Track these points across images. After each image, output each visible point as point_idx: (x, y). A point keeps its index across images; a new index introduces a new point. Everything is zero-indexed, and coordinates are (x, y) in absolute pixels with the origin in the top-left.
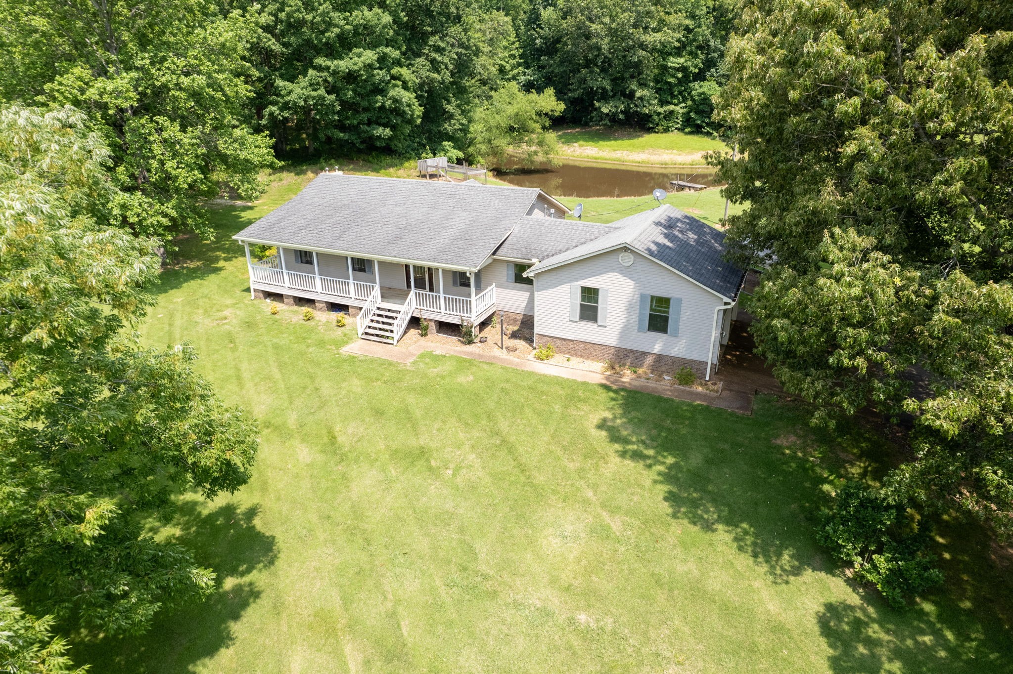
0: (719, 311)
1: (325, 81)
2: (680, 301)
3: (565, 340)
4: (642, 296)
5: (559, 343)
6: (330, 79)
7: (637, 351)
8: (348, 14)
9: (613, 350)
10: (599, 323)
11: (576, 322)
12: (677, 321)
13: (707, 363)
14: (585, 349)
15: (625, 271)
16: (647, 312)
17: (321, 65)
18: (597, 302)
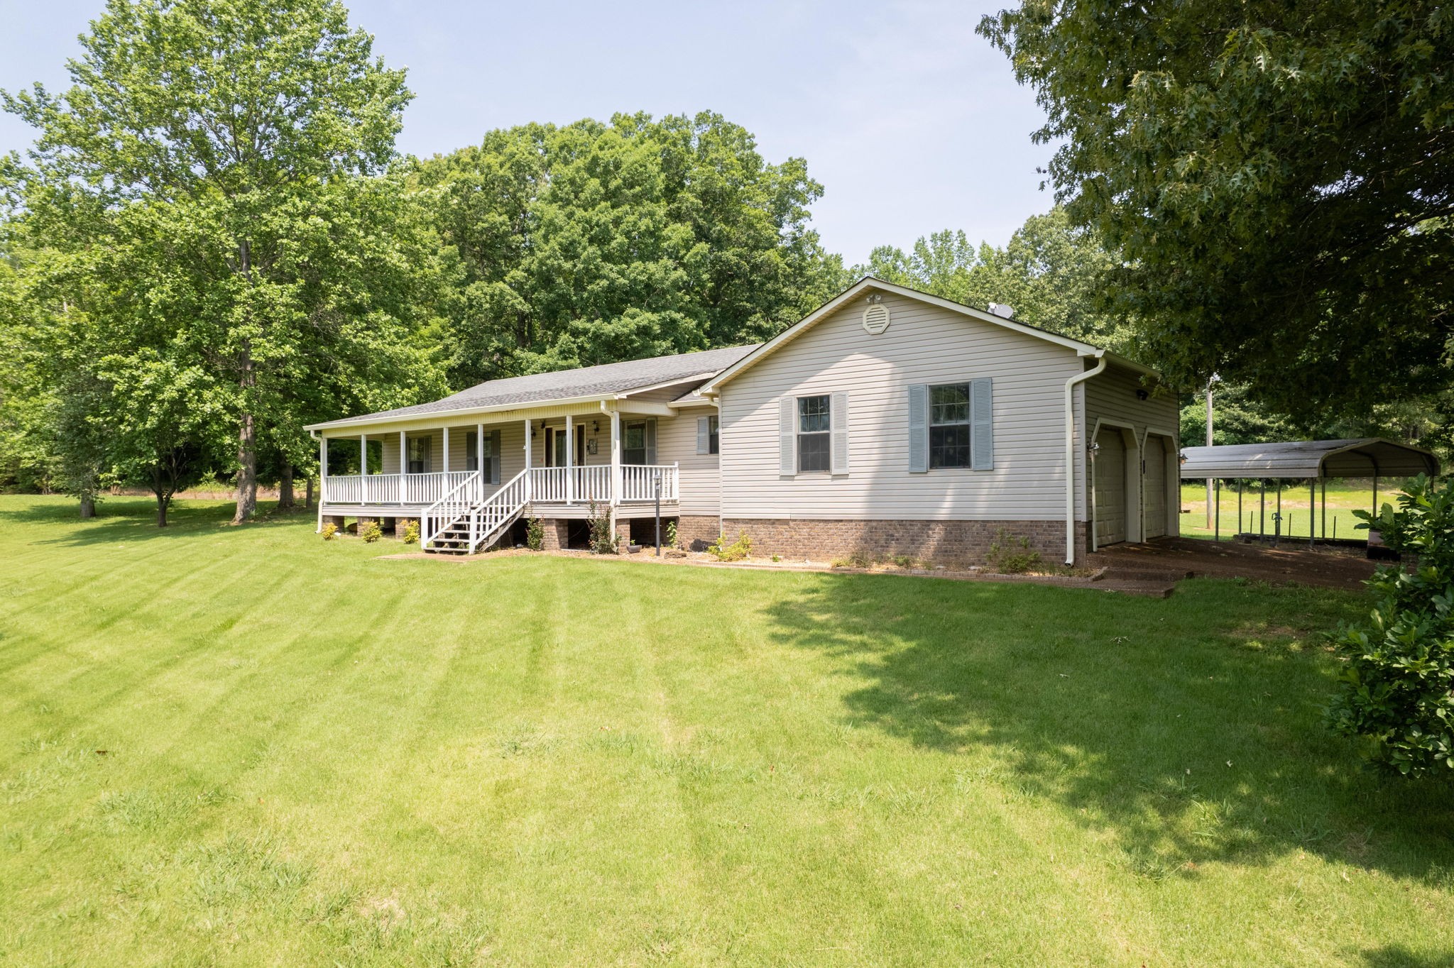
0: (1075, 385)
1: (581, 348)
2: (988, 383)
3: (773, 522)
4: (914, 393)
5: (762, 531)
6: (588, 346)
7: (912, 522)
8: (624, 266)
9: (861, 531)
10: (834, 471)
11: (791, 478)
12: (988, 433)
13: (1064, 523)
14: (811, 537)
15: (876, 344)
16: (925, 426)
17: (577, 329)
18: (827, 427)
